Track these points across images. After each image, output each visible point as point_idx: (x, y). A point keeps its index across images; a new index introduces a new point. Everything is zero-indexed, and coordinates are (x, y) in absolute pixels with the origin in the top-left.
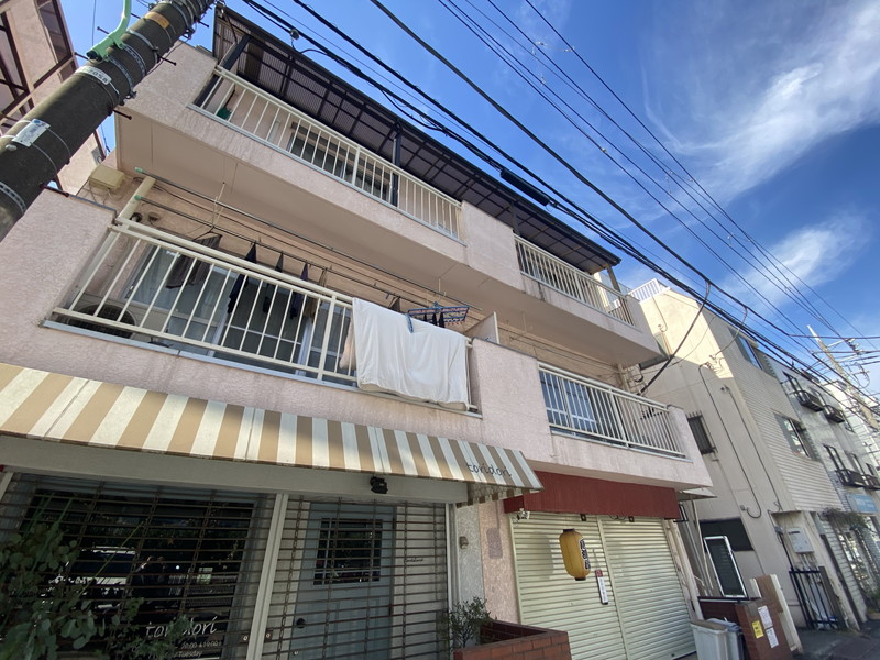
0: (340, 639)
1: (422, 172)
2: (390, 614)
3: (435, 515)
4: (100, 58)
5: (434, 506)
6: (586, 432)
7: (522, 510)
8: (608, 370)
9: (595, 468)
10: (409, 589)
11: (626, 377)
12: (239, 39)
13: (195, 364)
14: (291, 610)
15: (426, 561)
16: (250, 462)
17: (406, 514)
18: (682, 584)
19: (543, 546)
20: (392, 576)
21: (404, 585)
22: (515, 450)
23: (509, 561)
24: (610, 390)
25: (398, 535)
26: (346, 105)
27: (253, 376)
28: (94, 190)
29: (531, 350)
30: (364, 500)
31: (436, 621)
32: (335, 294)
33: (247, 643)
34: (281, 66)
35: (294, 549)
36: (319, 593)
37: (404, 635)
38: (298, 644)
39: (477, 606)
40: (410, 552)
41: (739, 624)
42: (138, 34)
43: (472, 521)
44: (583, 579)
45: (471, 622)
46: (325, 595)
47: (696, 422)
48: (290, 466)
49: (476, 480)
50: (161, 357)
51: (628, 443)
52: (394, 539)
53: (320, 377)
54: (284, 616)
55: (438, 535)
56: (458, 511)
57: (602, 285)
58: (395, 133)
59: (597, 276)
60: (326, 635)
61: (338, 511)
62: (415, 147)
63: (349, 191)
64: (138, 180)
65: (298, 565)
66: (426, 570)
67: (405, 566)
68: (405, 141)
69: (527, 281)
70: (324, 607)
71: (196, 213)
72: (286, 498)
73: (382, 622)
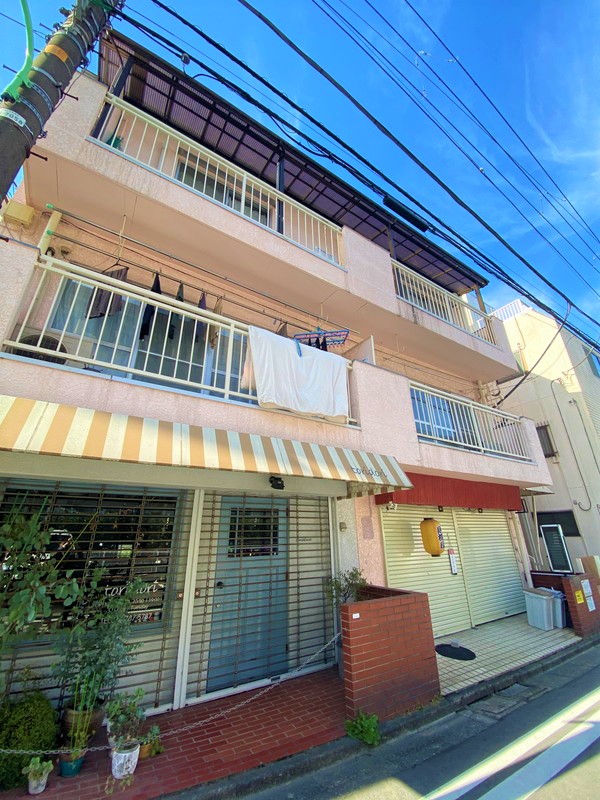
0: (250, 596)
1: (303, 196)
2: (287, 579)
3: (320, 506)
4: (13, 100)
5: (319, 499)
6: (448, 441)
7: (391, 502)
8: (470, 386)
9: (455, 470)
10: (301, 561)
11: (484, 392)
12: (125, 61)
13: (126, 387)
14: (212, 575)
15: (313, 540)
16: (185, 466)
17: (297, 505)
18: (519, 561)
19: (407, 530)
20: (288, 551)
21: (298, 558)
22: (390, 455)
23: (379, 542)
24: (471, 404)
25: (292, 521)
26: (231, 128)
27: (173, 396)
28: (10, 226)
29: (401, 369)
30: (264, 494)
31: (323, 585)
32: (234, 322)
33: (182, 599)
34: (165, 87)
35: (212, 531)
36: (233, 564)
37: (298, 594)
38: (219, 600)
39: (355, 574)
40: (301, 534)
41: (564, 592)
42: (42, 71)
43: (349, 511)
44: (438, 555)
45: (351, 585)
46: (237, 565)
47: (543, 430)
48: (216, 469)
49: (360, 480)
50: (98, 381)
51: (483, 449)
52: (288, 524)
53: (227, 396)
54: (208, 580)
55: (323, 521)
56: (338, 502)
57: (469, 306)
58: (277, 157)
59: (464, 298)
60: (240, 593)
61: (244, 503)
62: (296, 170)
63: (239, 220)
64: (47, 215)
65: (215, 543)
66: (314, 547)
67: (298, 544)
68: (288, 164)
69: (402, 305)
70: (237, 573)
71: (101, 246)
72: (203, 493)
73: (281, 585)
